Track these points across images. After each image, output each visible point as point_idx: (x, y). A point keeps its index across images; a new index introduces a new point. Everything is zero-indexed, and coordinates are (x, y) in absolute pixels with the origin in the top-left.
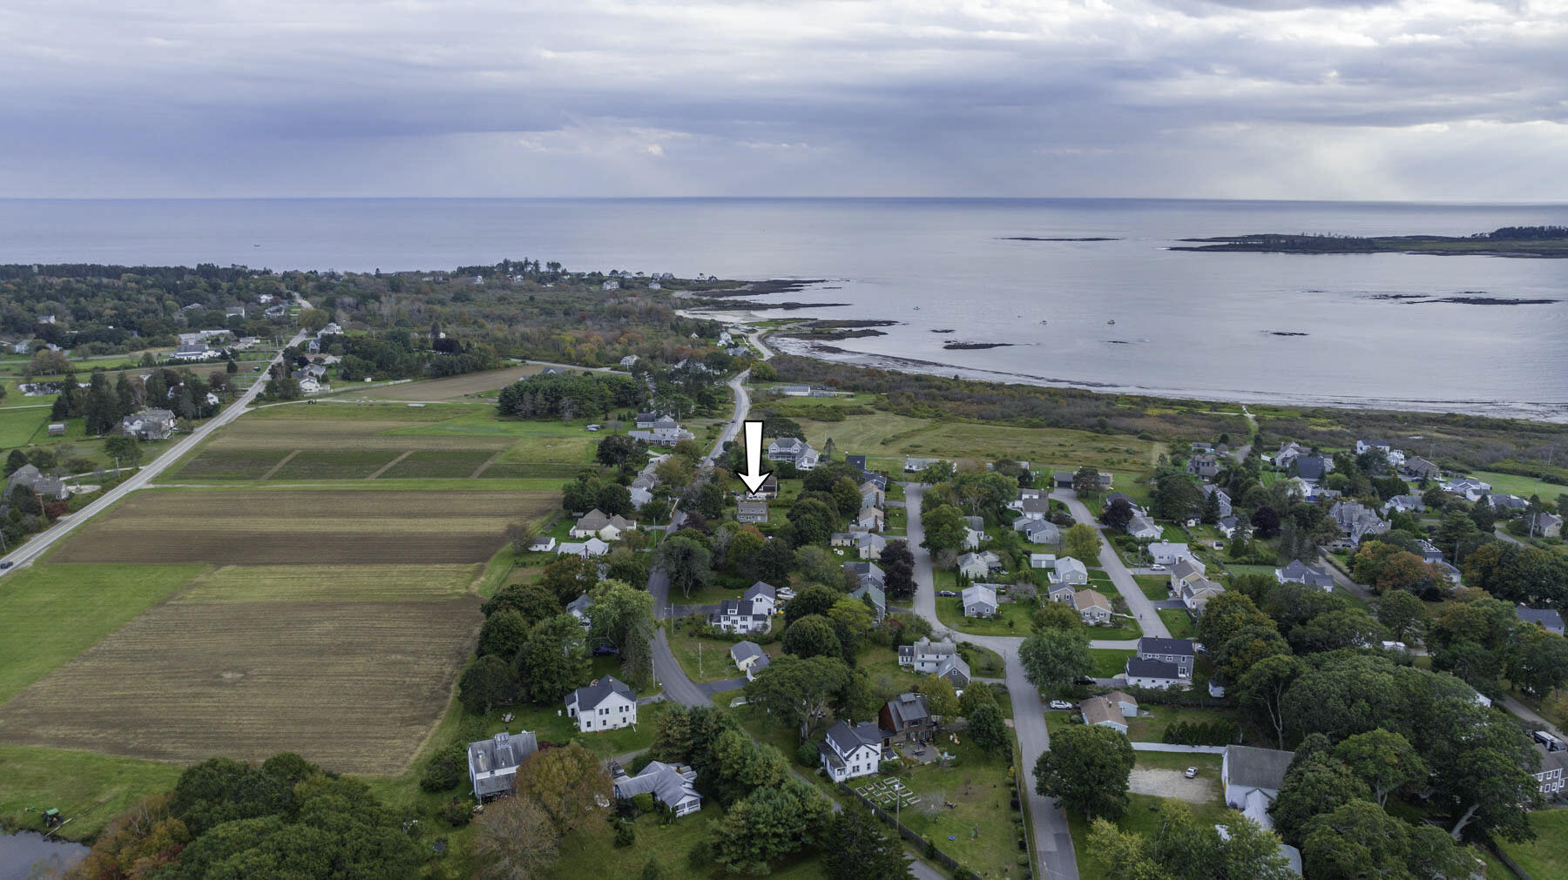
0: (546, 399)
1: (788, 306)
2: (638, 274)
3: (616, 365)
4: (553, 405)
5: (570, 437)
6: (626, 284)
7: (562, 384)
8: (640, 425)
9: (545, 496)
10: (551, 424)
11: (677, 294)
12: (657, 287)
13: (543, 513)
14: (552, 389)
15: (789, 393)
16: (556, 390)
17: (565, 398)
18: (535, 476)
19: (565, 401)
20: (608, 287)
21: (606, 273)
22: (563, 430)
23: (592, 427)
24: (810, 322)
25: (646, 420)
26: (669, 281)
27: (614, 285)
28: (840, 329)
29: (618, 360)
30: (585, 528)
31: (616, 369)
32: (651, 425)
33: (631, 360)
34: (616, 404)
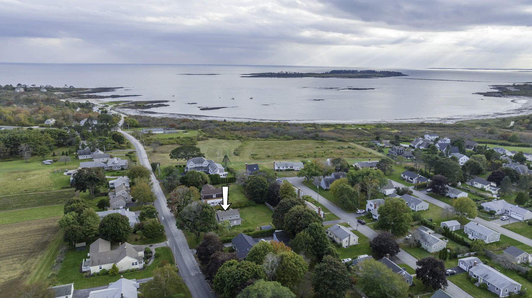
0: (7, 146)
1: (113, 97)
2: (33, 85)
3: (42, 124)
4: (13, 150)
5: (33, 170)
6: (28, 90)
7: (19, 135)
8: (81, 157)
9: (35, 227)
10: (13, 162)
11: (56, 93)
12: (45, 90)
13: (43, 246)
14: (10, 139)
15: (154, 132)
16: (14, 140)
17: (22, 144)
18: (17, 207)
19: (23, 146)
20: (18, 91)
21: (15, 86)
22: (26, 166)
23: (47, 162)
24: (131, 102)
25: (85, 154)
26: (50, 88)
27: (22, 90)
28: (148, 105)
29: (42, 122)
30: (100, 263)
31: (42, 127)
32: (89, 157)
33: (52, 121)
34: (55, 145)
